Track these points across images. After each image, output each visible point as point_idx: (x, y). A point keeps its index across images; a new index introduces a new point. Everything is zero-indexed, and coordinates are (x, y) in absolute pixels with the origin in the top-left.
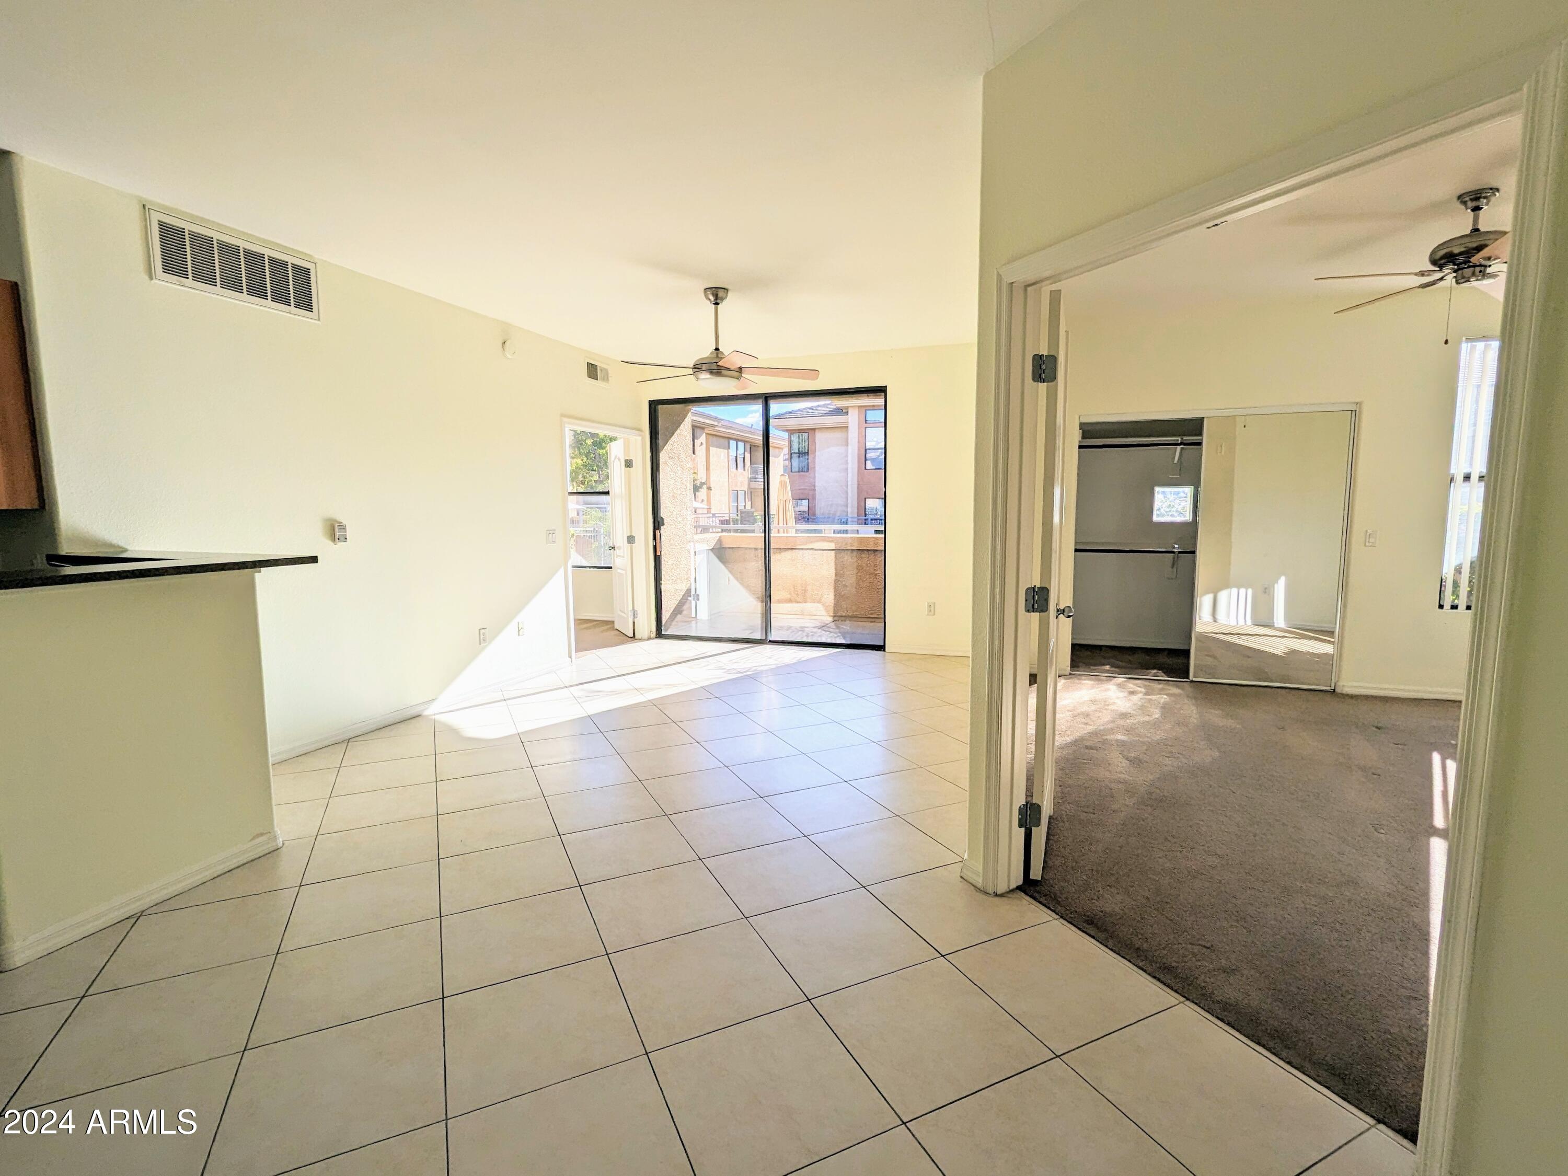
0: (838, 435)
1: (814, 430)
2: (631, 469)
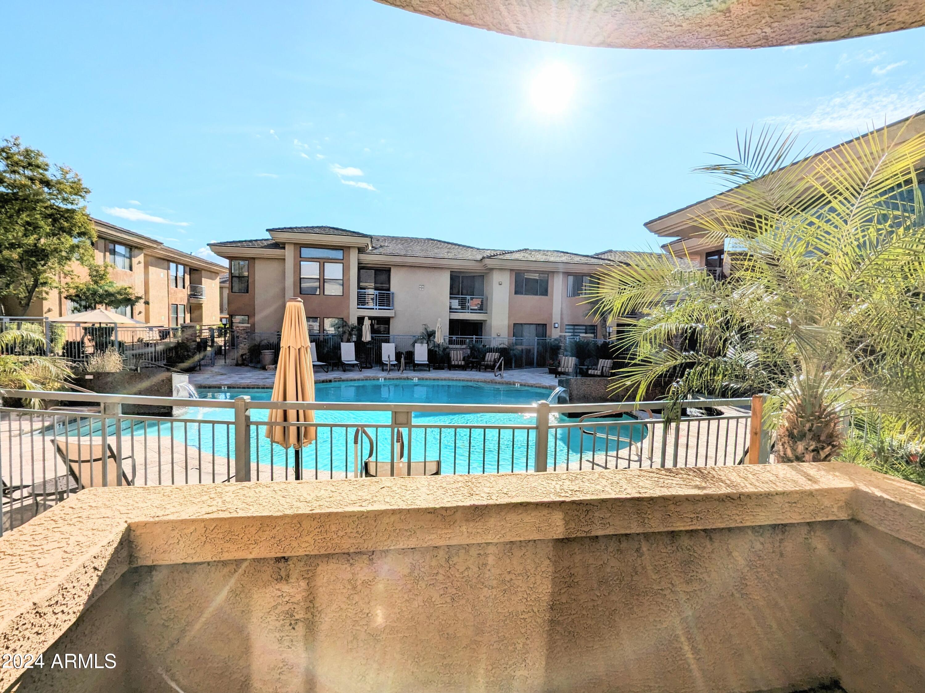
0: (275, 265)
1: (254, 259)
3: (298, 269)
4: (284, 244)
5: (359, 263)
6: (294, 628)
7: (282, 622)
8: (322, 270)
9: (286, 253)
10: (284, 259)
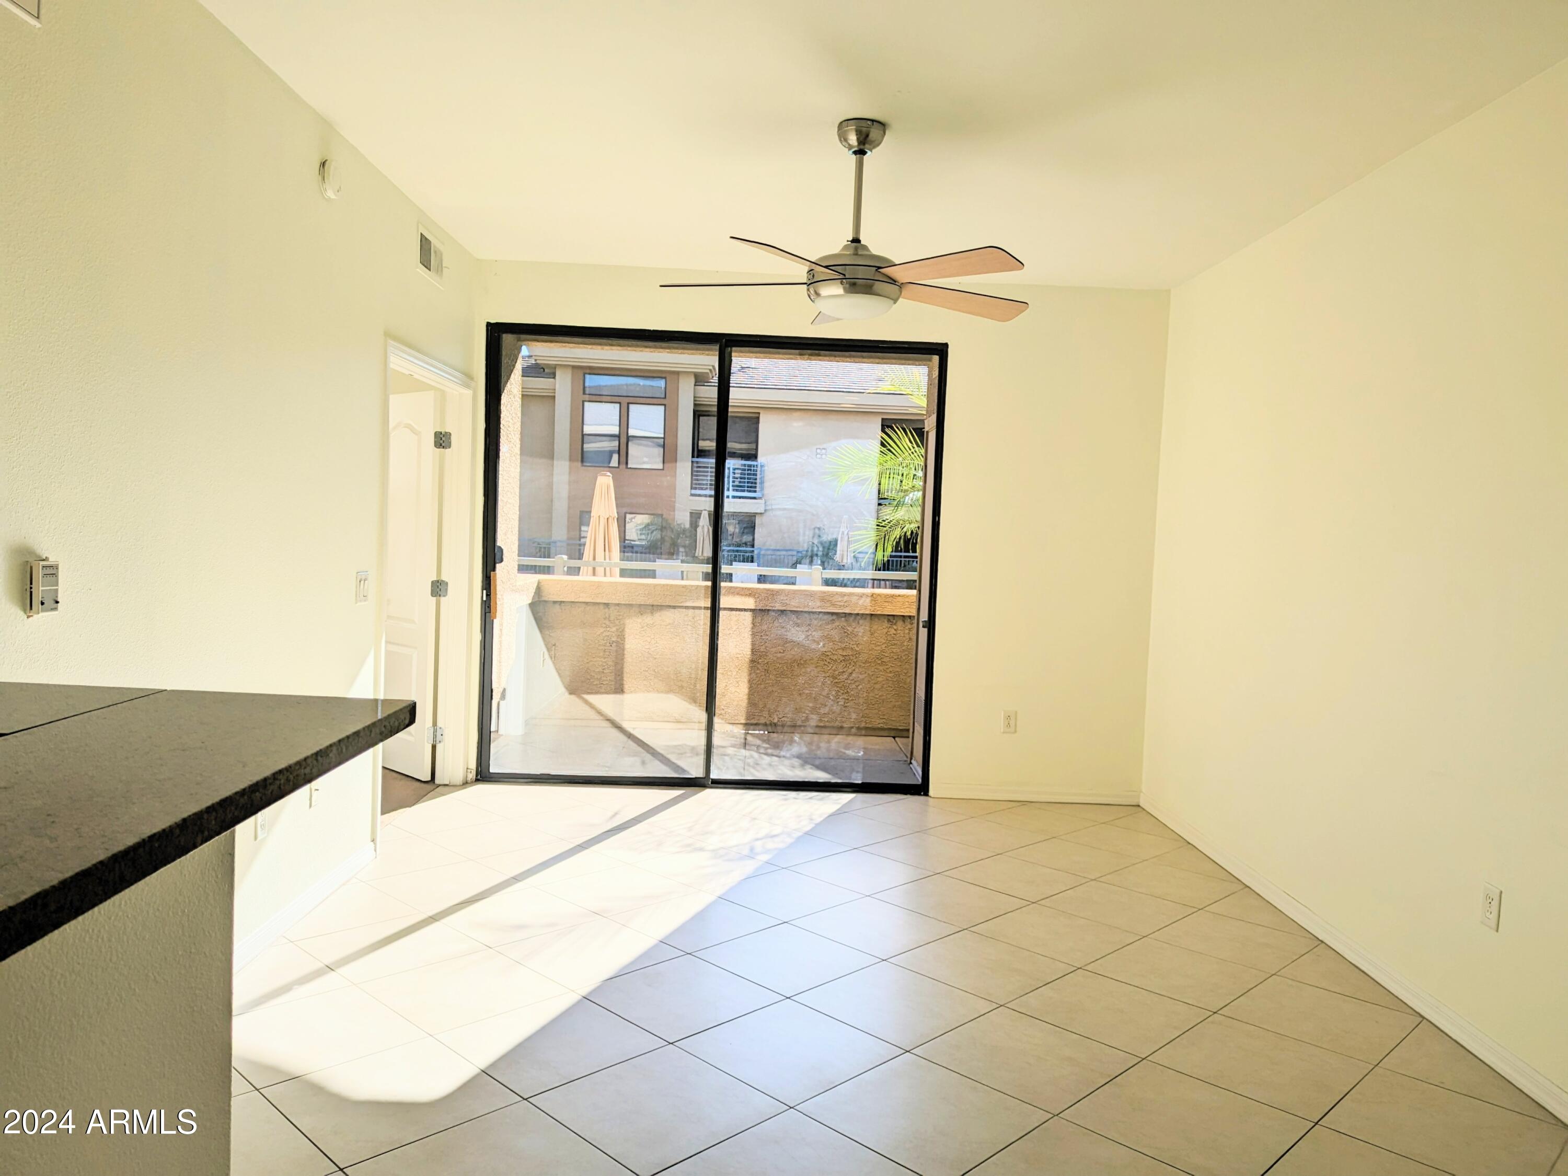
2: (447, 450)
3: (578, 418)
4: (555, 367)
5: (695, 405)
6: (611, 646)
7: (605, 641)
8: (624, 420)
9: (557, 386)
10: (554, 397)
